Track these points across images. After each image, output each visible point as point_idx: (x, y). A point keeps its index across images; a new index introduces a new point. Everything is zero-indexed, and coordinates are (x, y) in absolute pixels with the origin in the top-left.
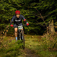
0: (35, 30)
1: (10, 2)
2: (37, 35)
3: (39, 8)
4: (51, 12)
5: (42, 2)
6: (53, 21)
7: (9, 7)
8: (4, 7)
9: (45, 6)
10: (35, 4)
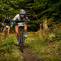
0: (31, 28)
1: (8, 3)
2: (33, 31)
3: (34, 8)
4: (45, 11)
5: (37, 2)
6: (46, 19)
7: (8, 7)
8: (3, 7)
9: (39, 6)
10: (30, 4)
